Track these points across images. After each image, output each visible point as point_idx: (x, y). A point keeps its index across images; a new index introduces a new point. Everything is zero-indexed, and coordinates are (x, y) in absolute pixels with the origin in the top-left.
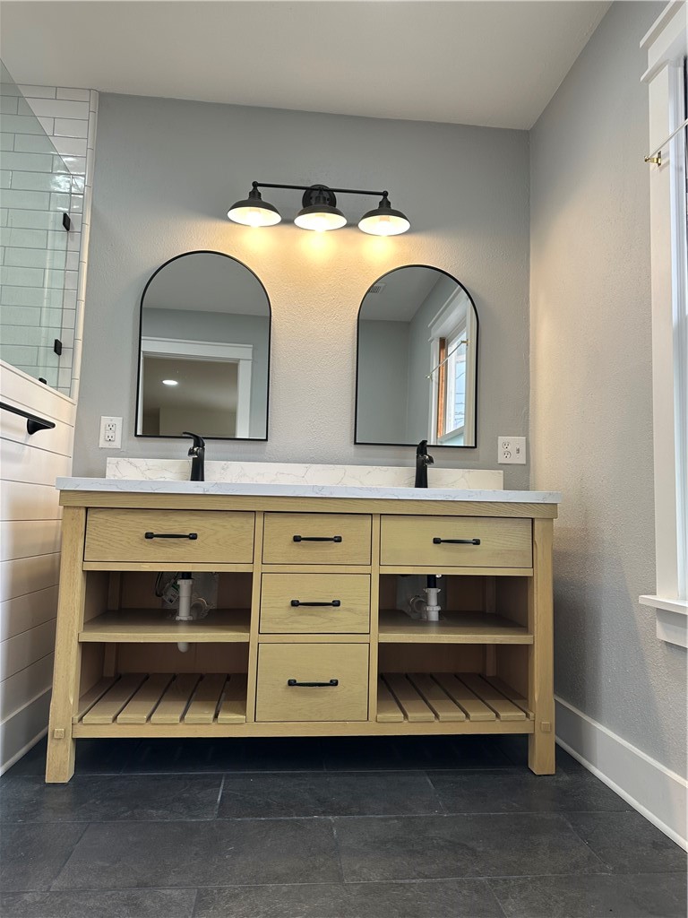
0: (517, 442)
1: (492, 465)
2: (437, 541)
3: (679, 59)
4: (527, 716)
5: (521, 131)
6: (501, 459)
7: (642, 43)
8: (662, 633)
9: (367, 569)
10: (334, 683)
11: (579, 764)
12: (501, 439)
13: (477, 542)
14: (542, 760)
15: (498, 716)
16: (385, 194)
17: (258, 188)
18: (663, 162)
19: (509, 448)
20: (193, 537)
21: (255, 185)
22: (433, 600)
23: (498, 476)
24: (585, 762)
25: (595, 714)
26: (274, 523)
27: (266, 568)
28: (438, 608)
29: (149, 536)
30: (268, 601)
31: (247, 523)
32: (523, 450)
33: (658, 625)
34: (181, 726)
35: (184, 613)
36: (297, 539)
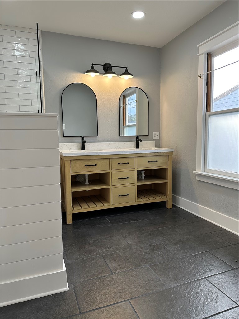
0: (157, 133)
1: (152, 140)
2: (149, 162)
3: (206, 53)
4: (167, 197)
5: (158, 48)
6: (154, 138)
7: (198, 46)
8: (197, 178)
9: (134, 169)
10: (128, 195)
11: (176, 206)
12: (154, 133)
13: (157, 161)
14: (169, 206)
15: (161, 198)
16: (126, 68)
17: (93, 65)
18: (202, 77)
19: (155, 135)
20: (96, 165)
21: (92, 64)
22: (143, 174)
23: (154, 143)
24: (177, 205)
25: (179, 195)
26: (114, 161)
27: (112, 171)
28: (144, 176)
29: (86, 166)
30: (113, 179)
31: (107, 161)
32: (159, 135)
33: (196, 177)
34: (96, 208)
35: (87, 182)
36: (119, 164)
